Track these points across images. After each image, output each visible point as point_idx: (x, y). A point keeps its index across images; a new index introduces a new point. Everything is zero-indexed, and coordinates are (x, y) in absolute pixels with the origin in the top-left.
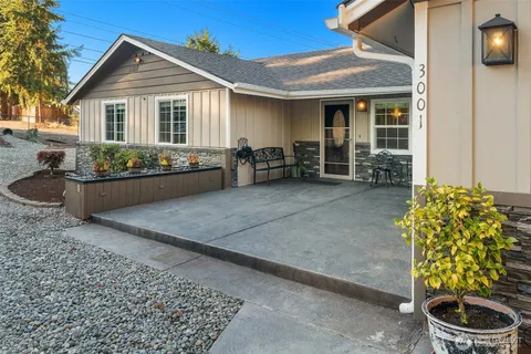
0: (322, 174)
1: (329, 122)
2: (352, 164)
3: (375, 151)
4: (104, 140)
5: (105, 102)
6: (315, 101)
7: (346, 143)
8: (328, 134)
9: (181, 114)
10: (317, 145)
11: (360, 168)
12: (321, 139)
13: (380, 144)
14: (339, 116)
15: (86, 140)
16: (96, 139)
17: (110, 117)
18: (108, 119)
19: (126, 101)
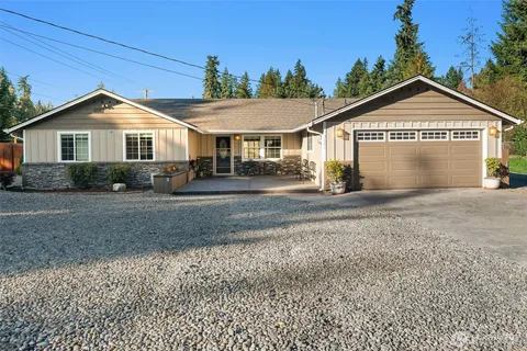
0: (215, 173)
1: (217, 146)
2: (232, 166)
3: (243, 159)
4: (59, 160)
5: (59, 133)
7: (228, 157)
8: (217, 152)
9: (147, 141)
10: (211, 159)
11: (236, 169)
12: (215, 156)
14: (223, 142)
15: (35, 161)
16: (50, 161)
17: (67, 144)
18: (63, 144)
19: (89, 132)
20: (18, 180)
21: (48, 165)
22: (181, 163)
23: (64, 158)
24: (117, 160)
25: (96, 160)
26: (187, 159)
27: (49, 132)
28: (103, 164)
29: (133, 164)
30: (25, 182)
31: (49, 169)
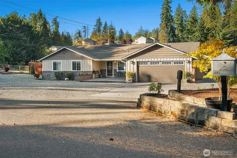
0: (107, 76)
1: (108, 65)
2: (113, 73)
3: (118, 71)
4: (52, 70)
5: (53, 61)
6: (105, 61)
7: (112, 70)
8: (108, 68)
9: (79, 64)
10: (105, 70)
11: (115, 74)
12: (106, 69)
13: (119, 70)
14: (110, 63)
15: (46, 70)
16: (50, 70)
17: (55, 65)
18: (54, 65)
19: (61, 61)
20: (41, 77)
21: (49, 72)
22: (89, 72)
23: (54, 70)
24: (70, 70)
25: (63, 70)
26: (92, 70)
27: (50, 61)
28: (65, 72)
29: (74, 72)
30: (43, 78)
31: (49, 73)
